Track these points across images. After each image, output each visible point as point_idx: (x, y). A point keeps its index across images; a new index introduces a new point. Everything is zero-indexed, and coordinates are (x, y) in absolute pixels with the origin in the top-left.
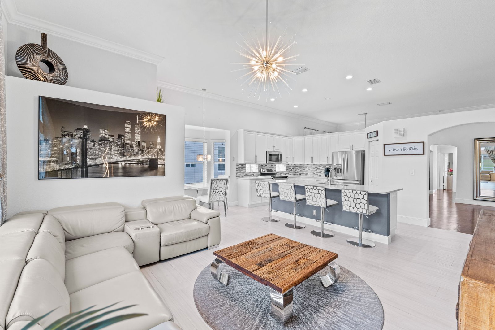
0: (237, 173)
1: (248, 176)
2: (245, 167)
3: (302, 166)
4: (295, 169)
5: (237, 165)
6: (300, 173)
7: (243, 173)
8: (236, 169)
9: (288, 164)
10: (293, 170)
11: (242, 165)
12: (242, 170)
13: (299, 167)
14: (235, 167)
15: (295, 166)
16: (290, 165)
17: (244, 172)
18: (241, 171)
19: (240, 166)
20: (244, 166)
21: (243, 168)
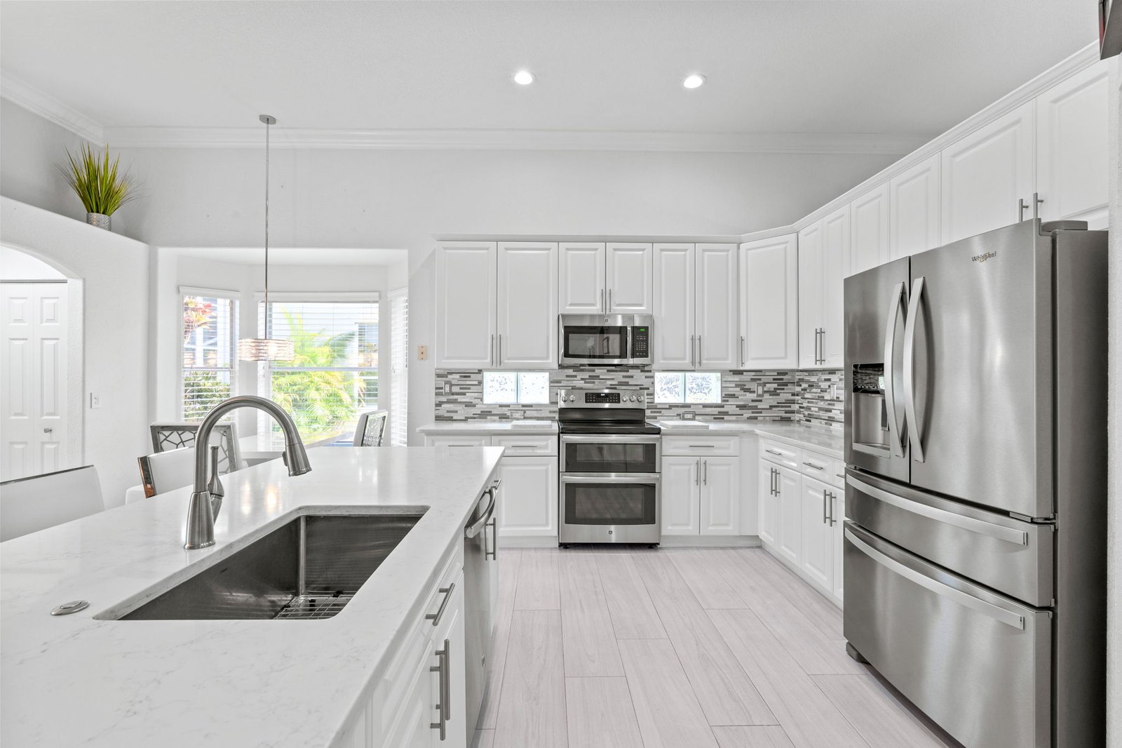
0: (439, 405)
1: (497, 418)
2: (480, 383)
3: (814, 379)
4: (784, 396)
5: (439, 376)
6: (806, 413)
7: (469, 405)
8: (434, 391)
9: (740, 372)
10: (768, 400)
11: (466, 375)
12: (464, 394)
13: (805, 385)
14: (430, 383)
15: (782, 379)
16: (747, 377)
17: (475, 401)
18: (460, 399)
19: (454, 378)
20: (471, 378)
21: (468, 387)
